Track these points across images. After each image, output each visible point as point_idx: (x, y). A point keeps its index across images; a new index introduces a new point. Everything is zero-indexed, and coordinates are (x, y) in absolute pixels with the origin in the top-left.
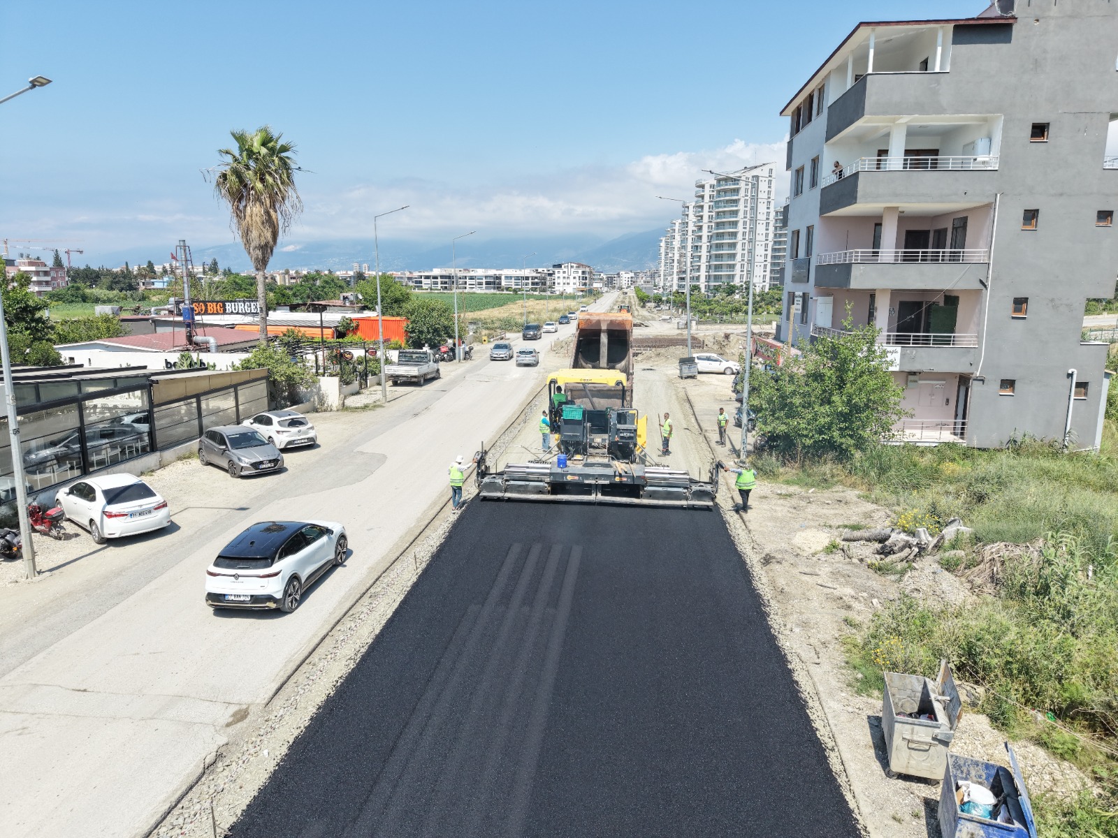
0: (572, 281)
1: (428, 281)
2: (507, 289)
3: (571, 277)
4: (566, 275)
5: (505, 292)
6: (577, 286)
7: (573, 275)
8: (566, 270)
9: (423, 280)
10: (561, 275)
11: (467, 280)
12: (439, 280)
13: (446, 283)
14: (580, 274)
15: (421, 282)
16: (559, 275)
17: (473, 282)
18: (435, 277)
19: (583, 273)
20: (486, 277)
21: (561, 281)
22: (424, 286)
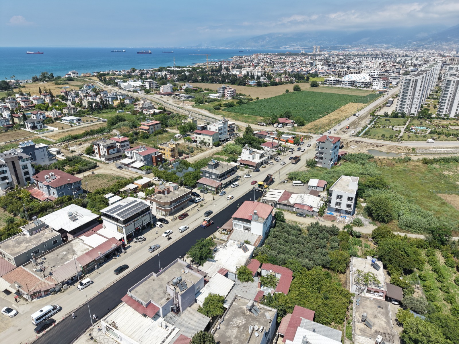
6: (381, 87)
7: (380, 83)
8: (377, 81)
10: (376, 83)
14: (383, 83)
17: (344, 83)
19: (384, 82)
21: (375, 85)
22: (327, 83)
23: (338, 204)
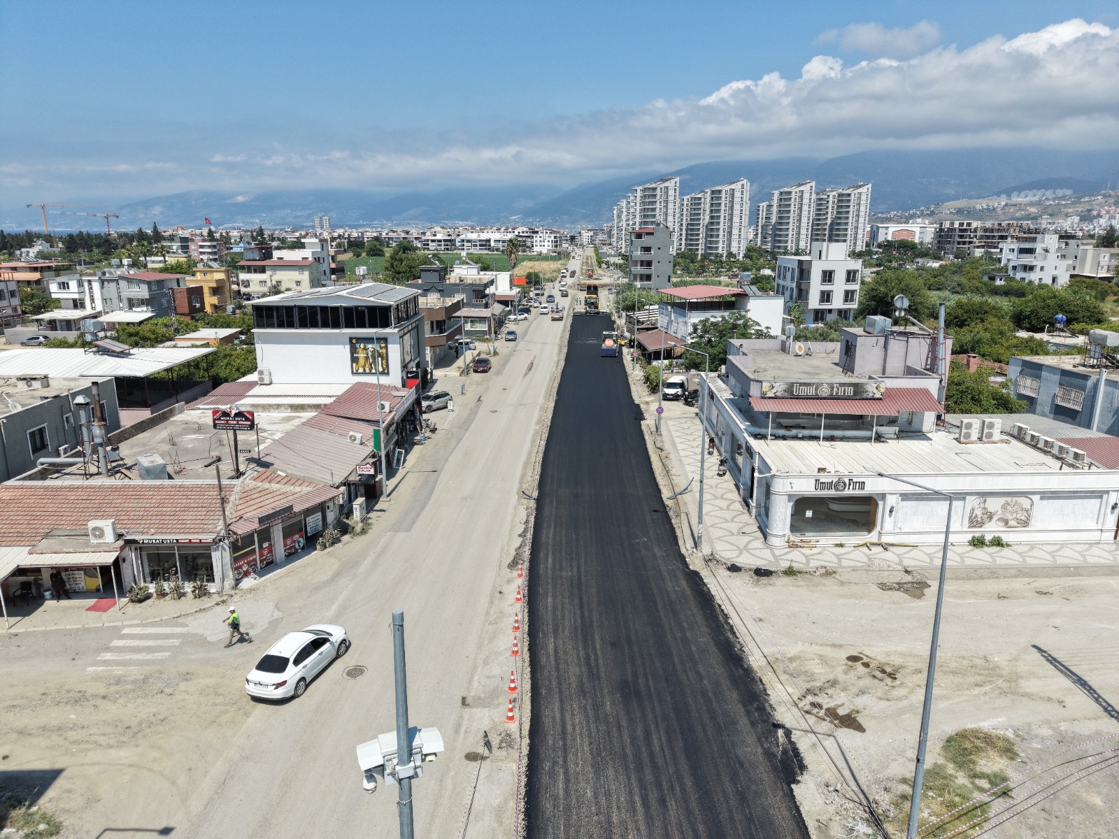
0: (546, 243)
1: (434, 244)
2: (497, 250)
3: (546, 241)
4: (542, 239)
5: (495, 252)
6: (550, 248)
7: (547, 239)
8: (541, 235)
9: (430, 242)
10: (538, 239)
11: (465, 243)
12: (443, 243)
13: (447, 245)
14: (553, 238)
15: (428, 245)
16: (537, 238)
17: (469, 244)
18: (440, 241)
19: (555, 237)
20: (480, 241)
21: (538, 244)
22: (431, 248)
23: (826, 297)
